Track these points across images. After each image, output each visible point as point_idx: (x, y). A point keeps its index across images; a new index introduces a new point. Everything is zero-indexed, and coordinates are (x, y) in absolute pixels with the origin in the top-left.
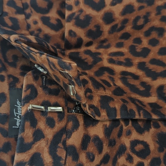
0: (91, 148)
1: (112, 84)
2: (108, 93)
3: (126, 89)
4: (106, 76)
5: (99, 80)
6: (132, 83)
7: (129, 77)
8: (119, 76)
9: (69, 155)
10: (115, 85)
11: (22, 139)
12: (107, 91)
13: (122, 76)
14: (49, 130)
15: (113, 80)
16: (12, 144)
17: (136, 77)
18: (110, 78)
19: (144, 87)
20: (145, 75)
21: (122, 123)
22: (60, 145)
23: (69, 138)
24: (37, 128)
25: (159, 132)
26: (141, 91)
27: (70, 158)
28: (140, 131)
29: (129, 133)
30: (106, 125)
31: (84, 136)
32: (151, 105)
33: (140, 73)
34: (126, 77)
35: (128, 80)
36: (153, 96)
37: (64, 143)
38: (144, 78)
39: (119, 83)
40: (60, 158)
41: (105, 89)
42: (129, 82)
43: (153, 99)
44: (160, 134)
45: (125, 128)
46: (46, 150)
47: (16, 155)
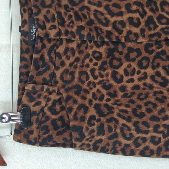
0: (69, 53)
1: (88, 17)
2: (83, 24)
3: (96, 21)
4: (85, 12)
5: (81, 14)
6: (99, 18)
7: (99, 14)
8: (93, 12)
9: (57, 57)
10: (89, 18)
11: (37, 48)
12: (83, 22)
13: (95, 13)
14: (49, 44)
15: (89, 14)
16: (30, 49)
17: (102, 14)
18: (88, 13)
19: (106, 21)
20: (107, 14)
21: (88, 42)
22: (53, 52)
23: (57, 49)
24: (43, 43)
25: (109, 48)
26: (104, 23)
27: (57, 58)
28: (98, 46)
29: (92, 47)
30: (78, 43)
31: (65, 48)
32: (107, 31)
33: (105, 12)
34: (97, 13)
35: (98, 15)
36: (110, 26)
37: (55, 51)
38: (106, 15)
39: (92, 17)
40: (53, 58)
41: (82, 21)
42: (98, 17)
43: (109, 28)
44: (109, 49)
45: (89, 44)
46: (46, 53)
47: (34, 55)
